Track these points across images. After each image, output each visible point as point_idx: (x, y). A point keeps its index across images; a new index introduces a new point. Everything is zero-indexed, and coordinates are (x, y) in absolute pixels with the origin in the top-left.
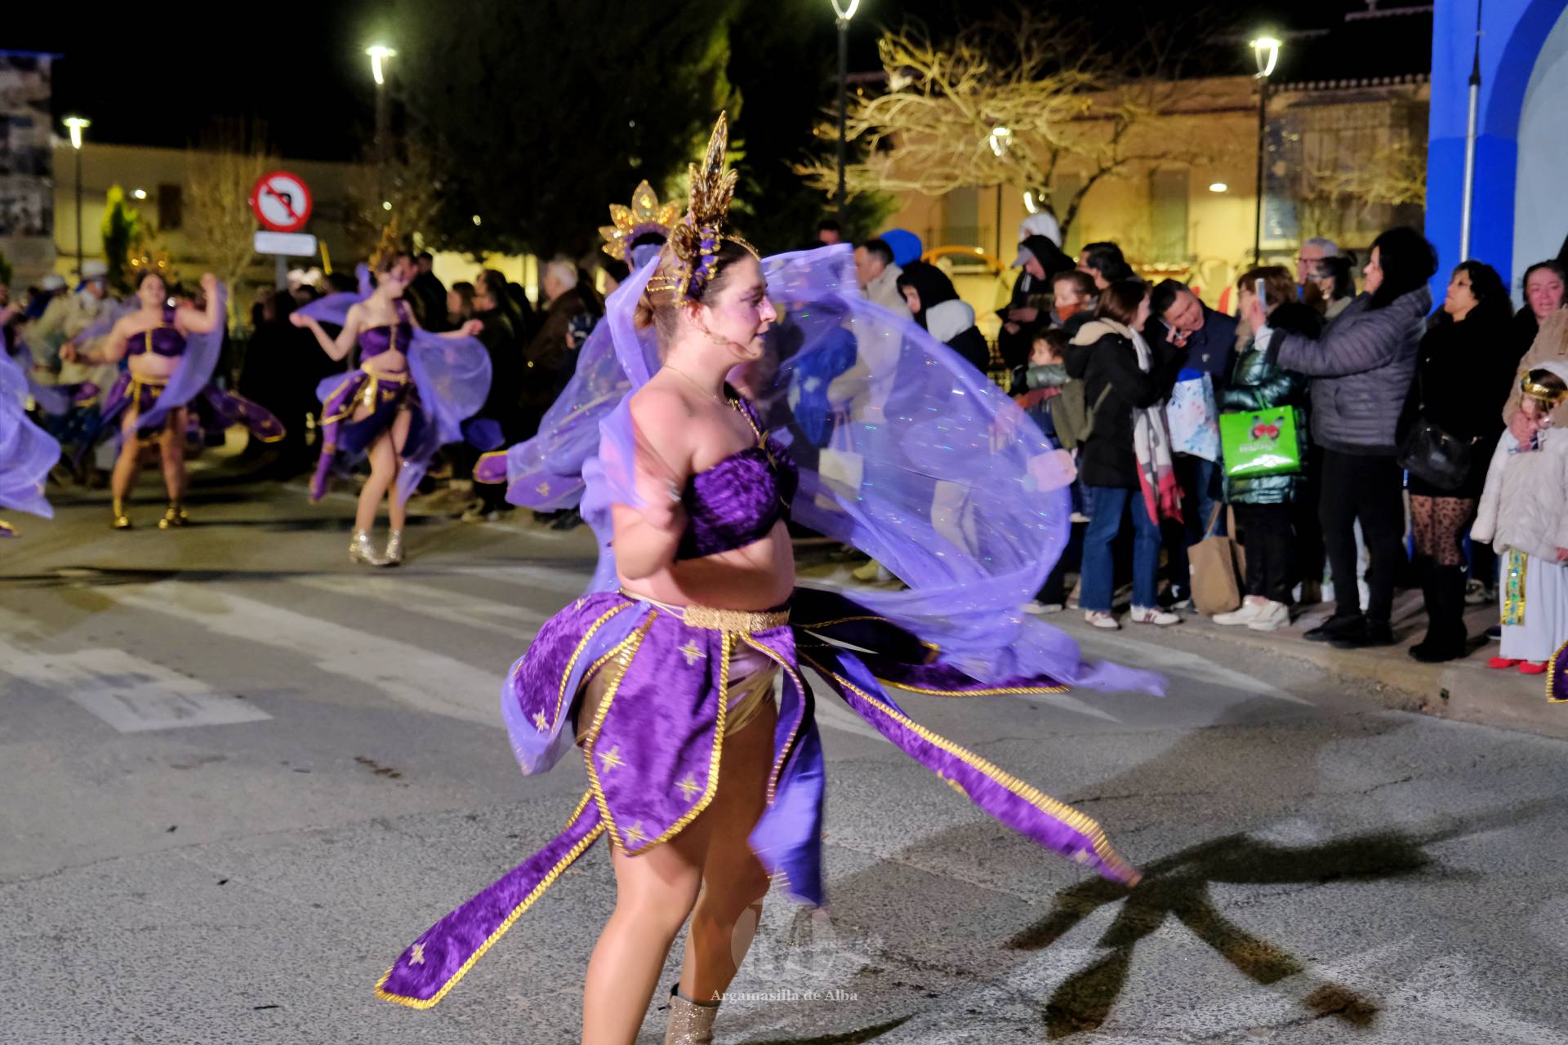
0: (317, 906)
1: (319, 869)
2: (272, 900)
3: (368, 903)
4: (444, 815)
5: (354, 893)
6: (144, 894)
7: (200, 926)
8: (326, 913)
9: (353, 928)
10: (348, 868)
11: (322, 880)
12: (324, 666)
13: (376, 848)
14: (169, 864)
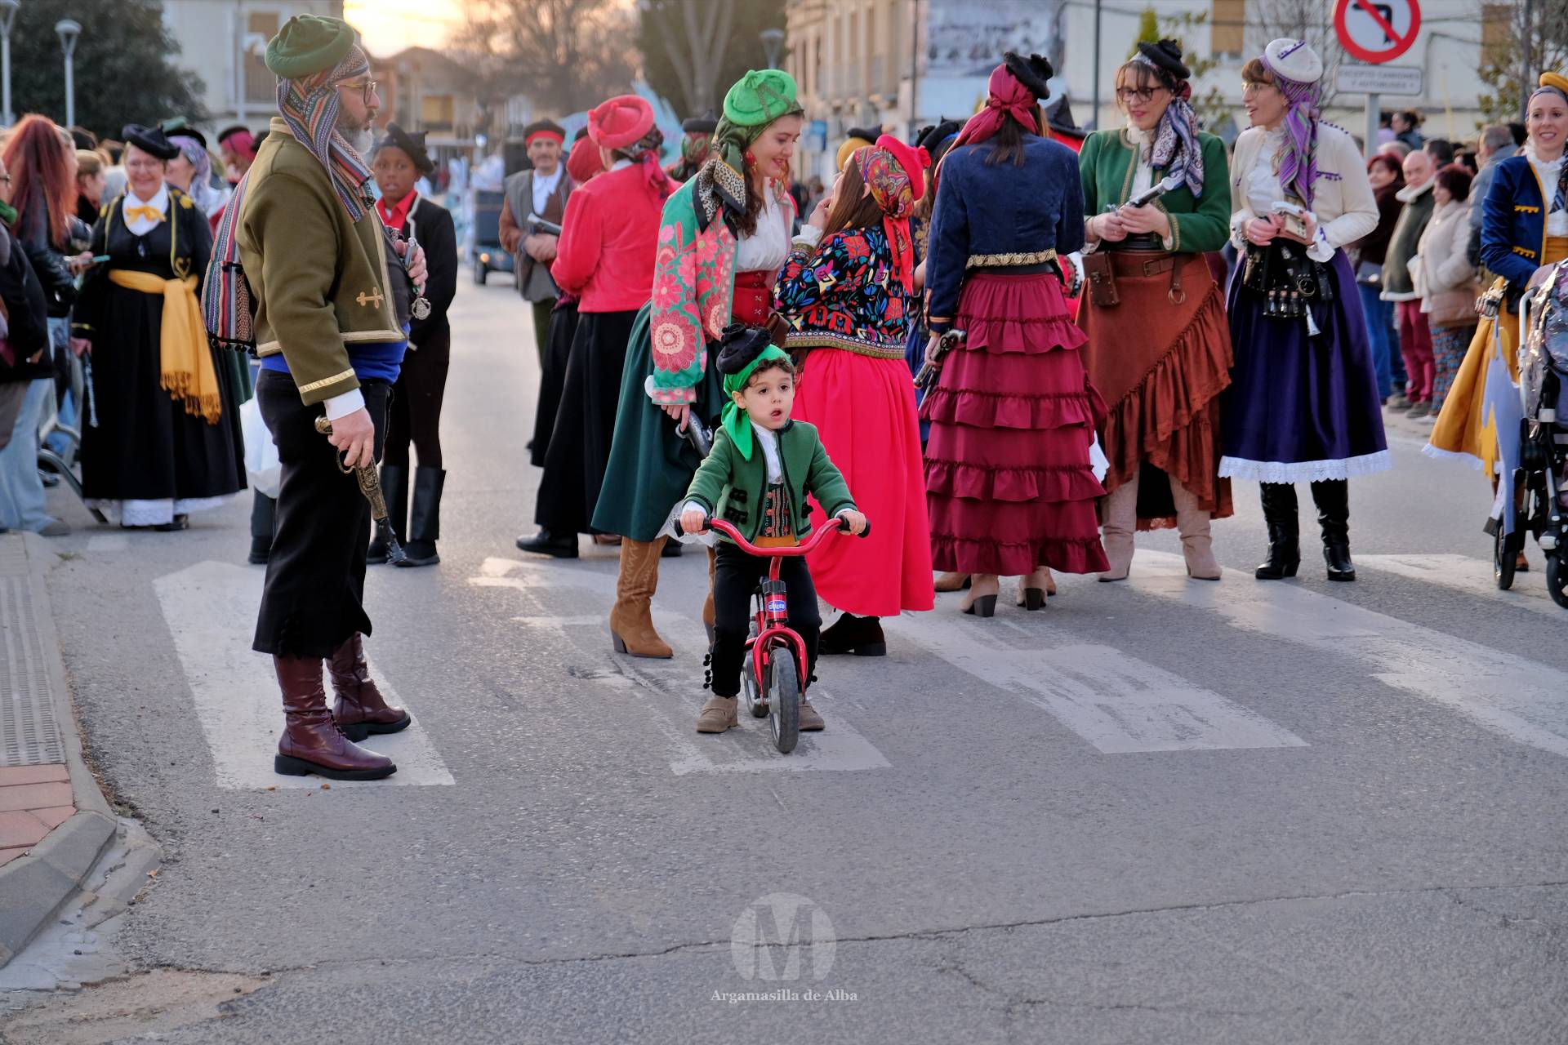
0: (1349, 996)
1: (1356, 947)
2: (1287, 983)
3: (1420, 998)
4: (1541, 888)
5: (1401, 983)
6: (1117, 964)
7: (1190, 1010)
8: (1360, 1005)
9: (1395, 1027)
10: (1396, 951)
11: (1358, 963)
12: (1388, 679)
13: (1437, 928)
14: (1153, 928)
